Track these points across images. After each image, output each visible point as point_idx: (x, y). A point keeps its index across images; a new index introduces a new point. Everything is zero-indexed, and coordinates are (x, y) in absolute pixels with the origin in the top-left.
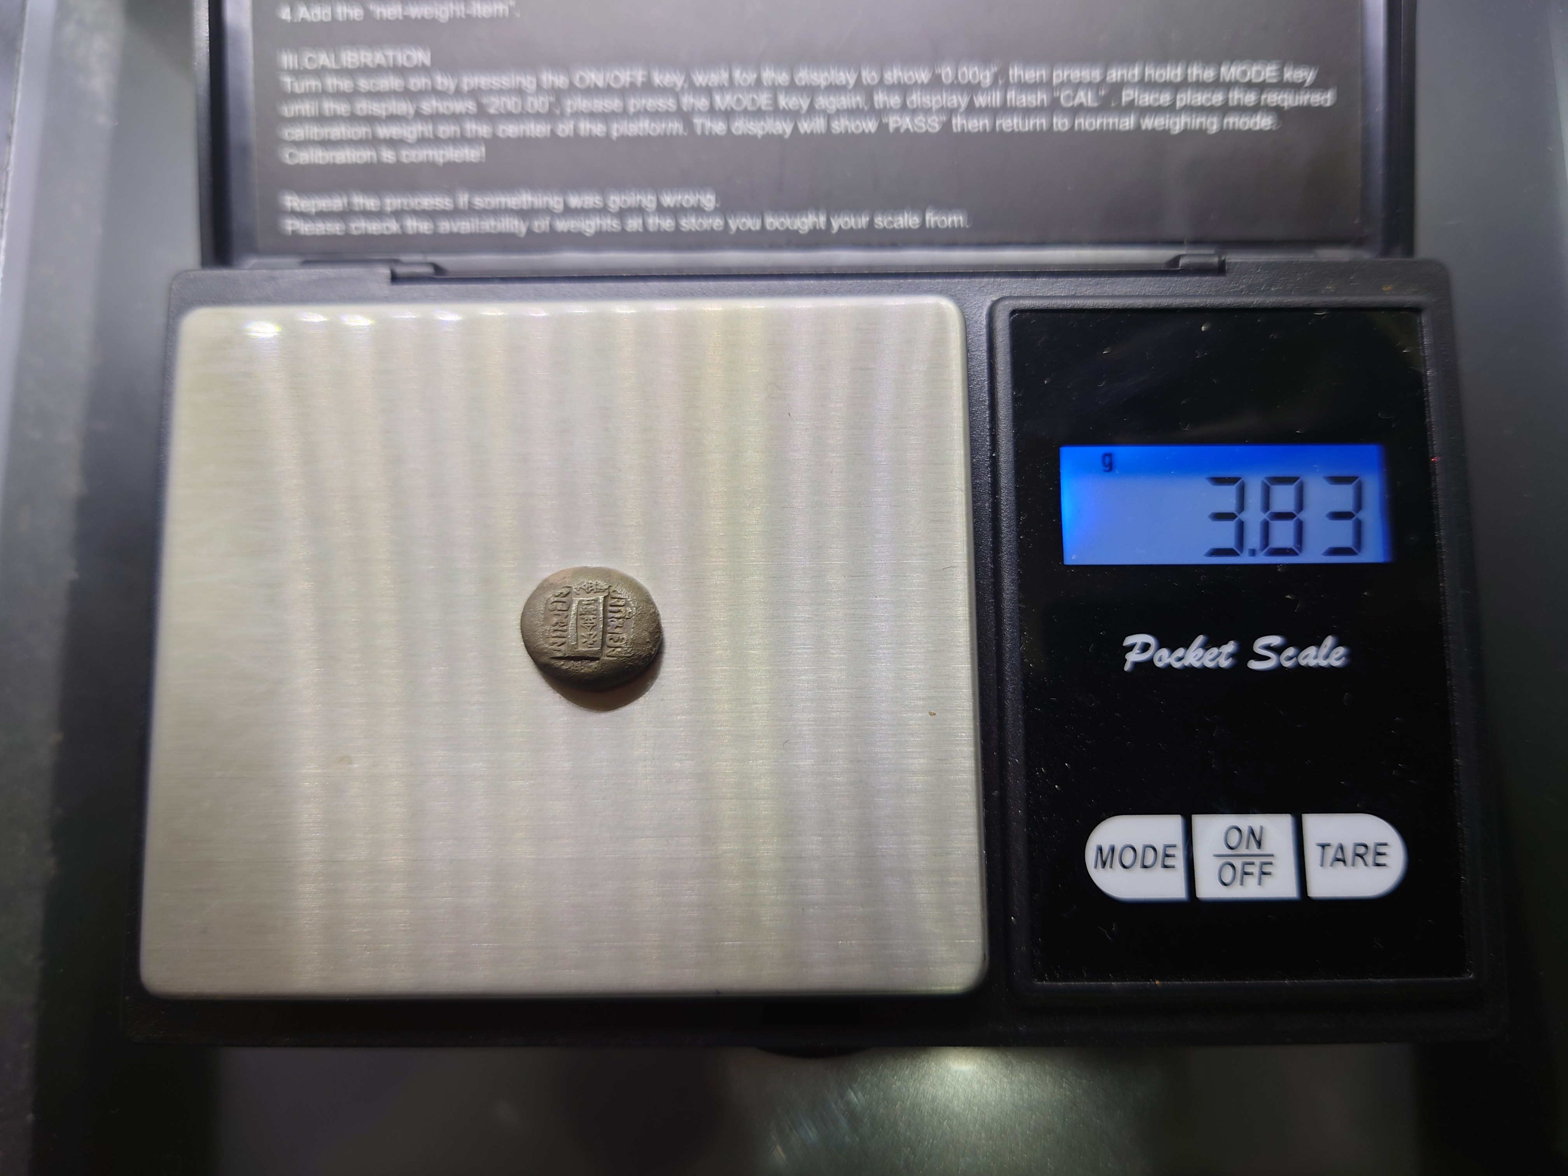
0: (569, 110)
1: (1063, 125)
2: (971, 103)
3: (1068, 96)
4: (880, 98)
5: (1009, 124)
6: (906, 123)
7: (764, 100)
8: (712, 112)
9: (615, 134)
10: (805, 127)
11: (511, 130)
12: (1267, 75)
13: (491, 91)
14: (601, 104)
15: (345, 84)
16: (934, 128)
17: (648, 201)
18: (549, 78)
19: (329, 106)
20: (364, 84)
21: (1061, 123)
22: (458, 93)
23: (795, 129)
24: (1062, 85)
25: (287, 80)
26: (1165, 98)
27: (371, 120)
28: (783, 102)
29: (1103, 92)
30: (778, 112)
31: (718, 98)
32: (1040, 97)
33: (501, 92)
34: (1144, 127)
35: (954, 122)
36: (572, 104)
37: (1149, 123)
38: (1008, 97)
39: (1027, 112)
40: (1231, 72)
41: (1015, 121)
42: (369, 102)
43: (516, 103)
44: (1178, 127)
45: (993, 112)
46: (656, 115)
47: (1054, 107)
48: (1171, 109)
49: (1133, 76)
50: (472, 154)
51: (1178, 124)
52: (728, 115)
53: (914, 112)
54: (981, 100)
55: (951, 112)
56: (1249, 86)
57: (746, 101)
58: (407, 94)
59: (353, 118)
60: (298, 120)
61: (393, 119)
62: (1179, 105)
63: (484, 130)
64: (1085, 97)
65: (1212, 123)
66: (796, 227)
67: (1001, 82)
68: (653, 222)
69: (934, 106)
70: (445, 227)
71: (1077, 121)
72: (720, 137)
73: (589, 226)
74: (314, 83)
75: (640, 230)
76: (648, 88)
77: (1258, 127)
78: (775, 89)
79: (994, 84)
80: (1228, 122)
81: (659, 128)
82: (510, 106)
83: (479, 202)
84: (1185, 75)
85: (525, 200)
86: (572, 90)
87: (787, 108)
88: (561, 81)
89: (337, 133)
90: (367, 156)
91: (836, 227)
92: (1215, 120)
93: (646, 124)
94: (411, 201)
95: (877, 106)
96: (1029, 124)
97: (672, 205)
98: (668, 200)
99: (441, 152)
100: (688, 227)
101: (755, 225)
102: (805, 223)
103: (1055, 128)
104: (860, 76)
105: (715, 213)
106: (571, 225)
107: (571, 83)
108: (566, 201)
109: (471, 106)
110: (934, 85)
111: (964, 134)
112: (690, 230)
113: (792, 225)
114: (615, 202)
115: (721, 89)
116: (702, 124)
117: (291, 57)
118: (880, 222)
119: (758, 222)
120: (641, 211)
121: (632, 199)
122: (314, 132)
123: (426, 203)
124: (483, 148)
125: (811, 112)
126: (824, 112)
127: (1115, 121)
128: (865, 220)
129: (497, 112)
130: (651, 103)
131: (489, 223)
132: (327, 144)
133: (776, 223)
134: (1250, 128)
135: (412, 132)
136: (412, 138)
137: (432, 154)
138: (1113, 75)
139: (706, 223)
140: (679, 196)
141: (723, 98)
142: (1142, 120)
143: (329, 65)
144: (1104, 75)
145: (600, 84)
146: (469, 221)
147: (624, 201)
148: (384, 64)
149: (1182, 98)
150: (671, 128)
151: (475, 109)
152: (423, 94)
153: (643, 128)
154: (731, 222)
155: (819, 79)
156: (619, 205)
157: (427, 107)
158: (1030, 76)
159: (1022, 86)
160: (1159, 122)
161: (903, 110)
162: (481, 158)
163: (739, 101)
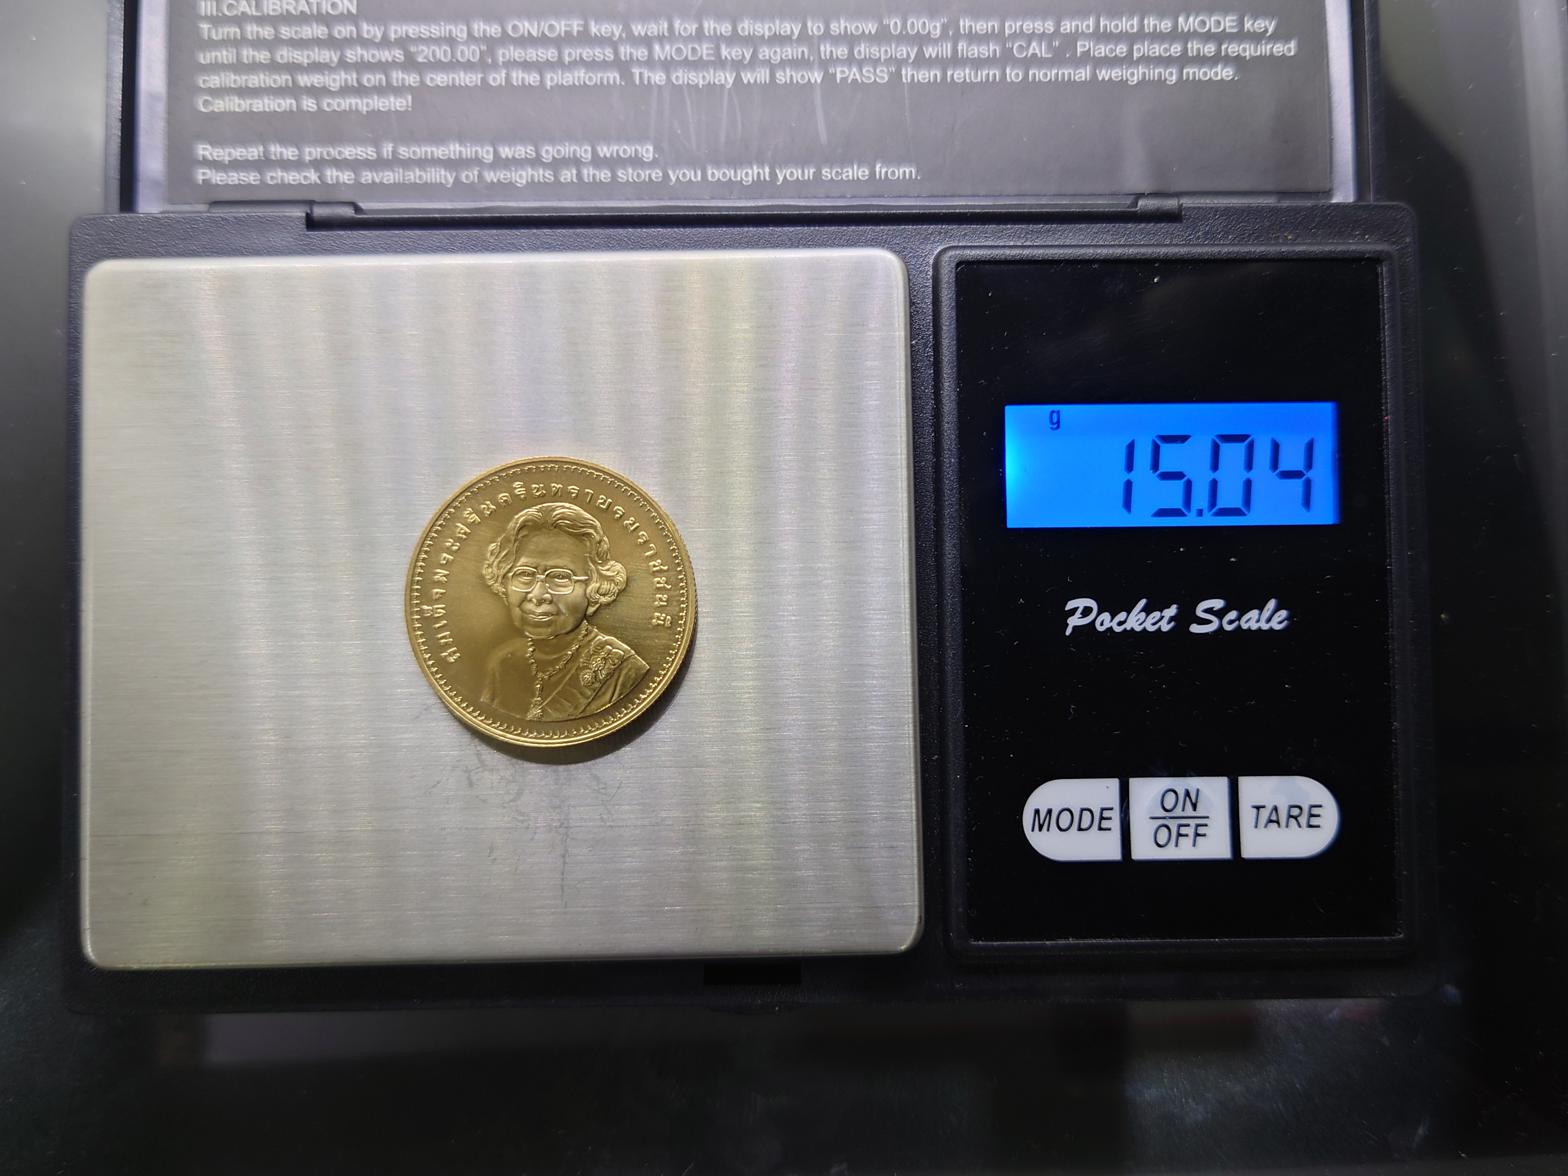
0: (501, 59)
1: (1017, 75)
2: (920, 53)
3: (1021, 46)
4: (826, 49)
5: (959, 75)
6: (853, 73)
7: (705, 50)
8: (650, 63)
9: (549, 84)
10: (748, 77)
11: (440, 79)
12: (1228, 25)
13: (420, 40)
14: (533, 54)
15: (267, 32)
16: (883, 78)
17: (584, 152)
18: (479, 27)
19: (248, 54)
20: (286, 32)
21: (1013, 74)
22: (386, 42)
23: (738, 79)
24: (1014, 36)
25: (205, 26)
26: (1121, 49)
27: (293, 68)
28: (724, 52)
29: (1056, 43)
30: (720, 63)
31: (657, 47)
32: (992, 49)
33: (430, 41)
34: (1100, 78)
35: (904, 72)
36: (504, 53)
37: (1104, 74)
38: (960, 48)
39: (978, 63)
40: (1189, 23)
41: (967, 71)
42: (290, 49)
43: (445, 52)
44: (1135, 78)
45: (943, 63)
46: (592, 65)
47: (1006, 59)
48: (1128, 60)
49: (1088, 26)
50: (398, 103)
51: (1135, 75)
52: (668, 65)
53: (861, 64)
54: (930, 51)
55: (900, 63)
56: (1208, 37)
57: (687, 52)
58: (330, 42)
59: (273, 67)
60: (216, 67)
61: (316, 67)
62: (1136, 55)
63: (412, 79)
64: (1038, 49)
65: (1171, 74)
66: (739, 179)
67: (951, 33)
68: (588, 173)
69: (883, 57)
70: (367, 176)
71: (1031, 73)
72: (660, 87)
73: (521, 176)
74: (233, 31)
75: (575, 180)
76: (585, 38)
77: (1219, 78)
78: (717, 40)
79: (944, 35)
80: (1188, 73)
81: (596, 77)
82: (440, 55)
83: (404, 152)
84: (1141, 26)
85: (453, 150)
86: (505, 39)
87: (729, 58)
88: (494, 30)
89: (255, 80)
90: (286, 104)
91: (781, 178)
92: (1174, 71)
93: (582, 75)
94: (331, 150)
95: (823, 57)
96: (982, 75)
97: (608, 155)
98: (604, 151)
99: (365, 101)
100: (625, 178)
101: (696, 176)
102: (749, 174)
103: (1009, 80)
104: (804, 26)
105: (654, 164)
106: (502, 175)
107: (504, 32)
108: (496, 153)
109: (398, 54)
110: (882, 36)
111: (914, 85)
112: (628, 180)
113: (736, 176)
114: (549, 152)
115: (661, 39)
116: (640, 74)
117: (209, 3)
118: (827, 173)
119: (699, 173)
120: (576, 162)
121: (567, 150)
122: (231, 79)
123: (348, 152)
124: (410, 98)
125: (754, 62)
126: (767, 62)
127: (1070, 73)
128: (812, 171)
129: (425, 61)
130: (587, 53)
131: (415, 174)
132: (244, 92)
133: (718, 174)
134: (1210, 79)
135: (335, 80)
136: (335, 86)
137: (357, 104)
138: (1068, 26)
139: (644, 174)
140: (615, 148)
141: (663, 48)
142: (1098, 71)
143: (250, 13)
144: (1058, 26)
145: (535, 33)
146: (393, 171)
147: (558, 151)
148: (309, 13)
149: (1139, 49)
150: (608, 78)
151: (402, 58)
152: (348, 42)
153: (579, 78)
154: (670, 173)
155: (763, 29)
156: (553, 157)
157: (352, 55)
158: (981, 27)
159: (973, 38)
160: (1115, 74)
161: (850, 60)
162: (408, 106)
163: (679, 51)
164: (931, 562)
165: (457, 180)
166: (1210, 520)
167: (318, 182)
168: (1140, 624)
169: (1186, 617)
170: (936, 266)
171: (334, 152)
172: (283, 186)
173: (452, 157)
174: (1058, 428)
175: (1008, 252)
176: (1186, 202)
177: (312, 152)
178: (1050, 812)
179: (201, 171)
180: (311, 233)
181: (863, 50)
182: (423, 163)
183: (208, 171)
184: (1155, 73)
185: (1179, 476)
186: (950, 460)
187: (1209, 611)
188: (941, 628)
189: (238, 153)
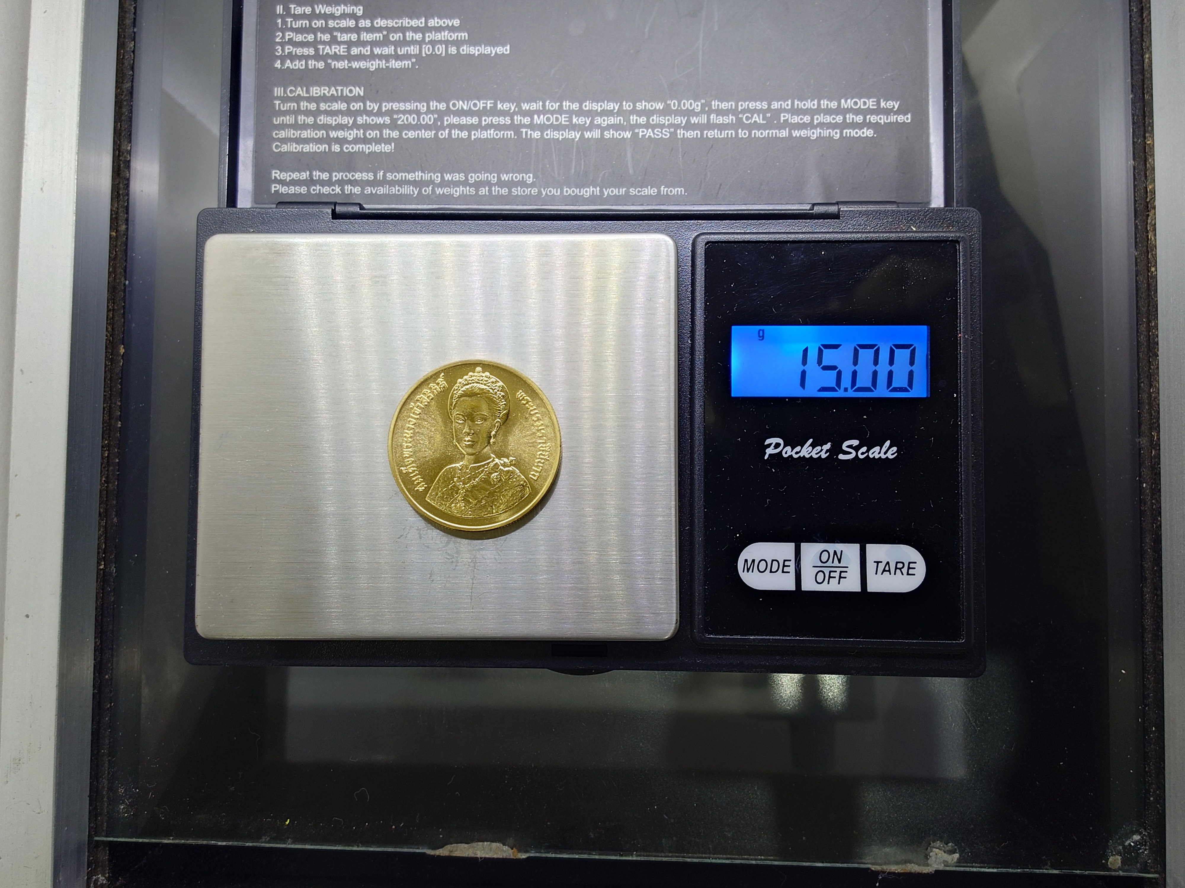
0: (445, 123)
1: (745, 134)
2: (688, 121)
3: (746, 117)
4: (633, 119)
5: (711, 134)
6: (649, 133)
7: (563, 119)
8: (532, 126)
9: (473, 137)
10: (588, 135)
11: (411, 134)
12: (871, 103)
13: (399, 112)
14: (464, 120)
15: (313, 106)
16: (666, 135)
17: (493, 178)
18: (433, 105)
19: (301, 119)
20: (323, 106)
21: (742, 134)
22: (379, 113)
23: (582, 135)
24: (744, 111)
25: (277, 102)
26: (807, 119)
27: (327, 127)
28: (575, 120)
29: (769, 115)
30: (572, 127)
31: (536, 117)
32: (730, 119)
33: (404, 112)
34: (794, 136)
35: (679, 131)
36: (448, 120)
37: (796, 133)
38: (712, 117)
39: (721, 127)
40: (846, 104)
41: (716, 132)
42: (326, 116)
43: (414, 118)
44: (815, 136)
45: (701, 127)
46: (498, 127)
47: (739, 124)
48: (811, 126)
49: (788, 105)
50: (387, 148)
51: (814, 134)
52: (542, 128)
53: (654, 127)
54: (694, 120)
55: (677, 127)
56: (858, 112)
57: (553, 119)
58: (348, 113)
59: (316, 126)
60: (283, 126)
61: (340, 127)
62: (816, 122)
63: (395, 134)
64: (757, 119)
65: (836, 133)
66: (582, 194)
67: (707, 110)
68: (495, 190)
69: (667, 123)
70: (368, 190)
71: (753, 132)
72: (537, 139)
73: (456, 191)
74: (293, 105)
75: (487, 194)
76: (494, 112)
77: (865, 135)
78: (571, 113)
79: (703, 111)
80: (846, 133)
81: (500, 134)
82: (410, 119)
83: (390, 176)
84: (819, 104)
85: (418, 175)
86: (448, 112)
87: (577, 123)
88: (442, 106)
89: (306, 134)
90: (324, 147)
91: (606, 194)
92: (838, 131)
93: (492, 132)
94: (348, 174)
95: (632, 123)
96: (724, 134)
97: (507, 179)
98: (505, 177)
99: (367, 146)
100: (516, 192)
101: (557, 192)
102: (587, 192)
103: (740, 136)
104: (621, 105)
105: (533, 185)
106: (446, 190)
107: (448, 107)
108: (442, 177)
109: (387, 120)
110: (666, 112)
111: (684, 139)
112: (517, 194)
113: (580, 193)
114: (473, 178)
115: (538, 112)
116: (526, 132)
117: (279, 89)
118: (633, 191)
119: (559, 190)
120: (489, 184)
121: (483, 177)
122: (292, 133)
123: (358, 176)
124: (393, 144)
125: (592, 127)
126: (599, 126)
127: (776, 133)
128: (624, 190)
129: (403, 123)
130: (495, 120)
131: (395, 188)
132: (299, 141)
133: (570, 192)
134: (860, 135)
135: (351, 135)
136: (350, 138)
137: (363, 148)
138: (775, 105)
139: (527, 191)
140: (511, 175)
141: (539, 118)
142: (793, 131)
143: (302, 95)
144: (769, 105)
145: (465, 108)
146: (383, 187)
147: (478, 177)
148: (336, 95)
149: (817, 119)
150: (507, 134)
151: (389, 122)
152: (358, 113)
153: (490, 134)
154: (542, 189)
155: (597, 107)
156: (475, 180)
157: (360, 120)
158: (724, 106)
159: (720, 112)
160: (803, 133)
161: (647, 126)
162: (391, 149)
163: (548, 119)
164: (687, 415)
165: (420, 192)
166: (851, 394)
167: (340, 192)
168: (809, 454)
169: (836, 449)
170: (694, 245)
171: (350, 176)
172: (319, 195)
173: (417, 179)
174: (763, 339)
175: (736, 236)
176: (843, 208)
177: (337, 176)
178: (753, 561)
179: (273, 186)
180: (335, 221)
181: (655, 119)
182: (401, 183)
183: (277, 185)
184: (826, 133)
185: (834, 368)
186: (699, 356)
187: (850, 446)
188: (692, 453)
189: (295, 176)
